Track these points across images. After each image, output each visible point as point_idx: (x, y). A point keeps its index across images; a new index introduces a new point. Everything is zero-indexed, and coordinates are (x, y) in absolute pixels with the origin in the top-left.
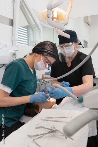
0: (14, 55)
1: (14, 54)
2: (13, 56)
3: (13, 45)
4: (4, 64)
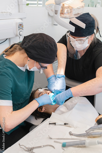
0: (21, 26)
1: (21, 25)
2: (19, 28)
3: (19, 12)
4: (7, 39)
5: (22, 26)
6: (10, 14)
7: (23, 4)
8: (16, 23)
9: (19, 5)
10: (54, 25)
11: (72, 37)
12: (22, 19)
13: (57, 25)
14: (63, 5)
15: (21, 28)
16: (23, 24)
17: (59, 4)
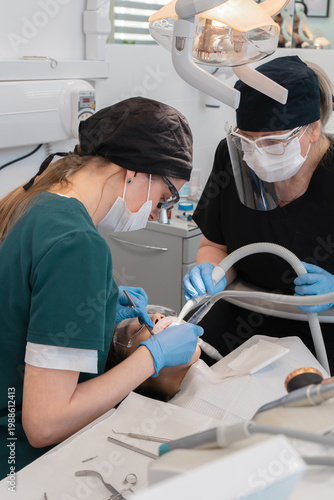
0: (86, 104)
1: (86, 100)
2: (80, 109)
3: (85, 59)
4: (40, 145)
5: (91, 104)
6: (54, 63)
7: (98, 33)
8: (73, 95)
9: (84, 35)
10: (208, 106)
11: (244, 135)
12: (92, 82)
13: (218, 107)
14: (208, 22)
15: (87, 110)
16: (94, 98)
17: (190, 18)
